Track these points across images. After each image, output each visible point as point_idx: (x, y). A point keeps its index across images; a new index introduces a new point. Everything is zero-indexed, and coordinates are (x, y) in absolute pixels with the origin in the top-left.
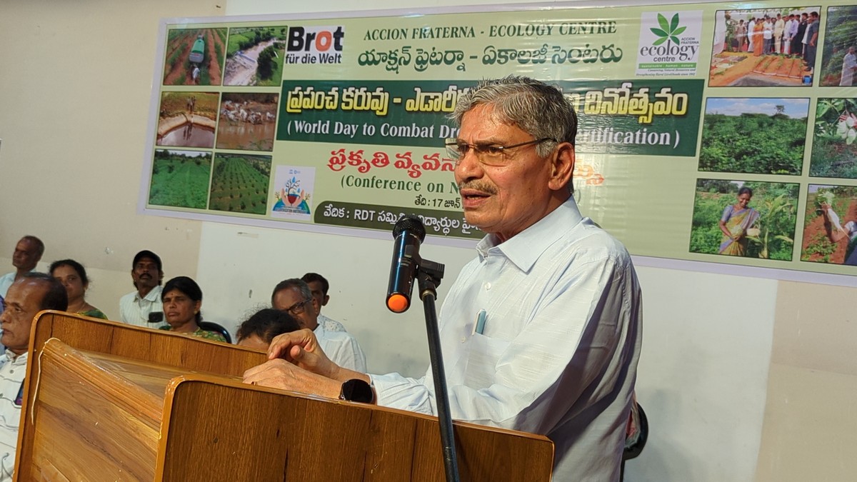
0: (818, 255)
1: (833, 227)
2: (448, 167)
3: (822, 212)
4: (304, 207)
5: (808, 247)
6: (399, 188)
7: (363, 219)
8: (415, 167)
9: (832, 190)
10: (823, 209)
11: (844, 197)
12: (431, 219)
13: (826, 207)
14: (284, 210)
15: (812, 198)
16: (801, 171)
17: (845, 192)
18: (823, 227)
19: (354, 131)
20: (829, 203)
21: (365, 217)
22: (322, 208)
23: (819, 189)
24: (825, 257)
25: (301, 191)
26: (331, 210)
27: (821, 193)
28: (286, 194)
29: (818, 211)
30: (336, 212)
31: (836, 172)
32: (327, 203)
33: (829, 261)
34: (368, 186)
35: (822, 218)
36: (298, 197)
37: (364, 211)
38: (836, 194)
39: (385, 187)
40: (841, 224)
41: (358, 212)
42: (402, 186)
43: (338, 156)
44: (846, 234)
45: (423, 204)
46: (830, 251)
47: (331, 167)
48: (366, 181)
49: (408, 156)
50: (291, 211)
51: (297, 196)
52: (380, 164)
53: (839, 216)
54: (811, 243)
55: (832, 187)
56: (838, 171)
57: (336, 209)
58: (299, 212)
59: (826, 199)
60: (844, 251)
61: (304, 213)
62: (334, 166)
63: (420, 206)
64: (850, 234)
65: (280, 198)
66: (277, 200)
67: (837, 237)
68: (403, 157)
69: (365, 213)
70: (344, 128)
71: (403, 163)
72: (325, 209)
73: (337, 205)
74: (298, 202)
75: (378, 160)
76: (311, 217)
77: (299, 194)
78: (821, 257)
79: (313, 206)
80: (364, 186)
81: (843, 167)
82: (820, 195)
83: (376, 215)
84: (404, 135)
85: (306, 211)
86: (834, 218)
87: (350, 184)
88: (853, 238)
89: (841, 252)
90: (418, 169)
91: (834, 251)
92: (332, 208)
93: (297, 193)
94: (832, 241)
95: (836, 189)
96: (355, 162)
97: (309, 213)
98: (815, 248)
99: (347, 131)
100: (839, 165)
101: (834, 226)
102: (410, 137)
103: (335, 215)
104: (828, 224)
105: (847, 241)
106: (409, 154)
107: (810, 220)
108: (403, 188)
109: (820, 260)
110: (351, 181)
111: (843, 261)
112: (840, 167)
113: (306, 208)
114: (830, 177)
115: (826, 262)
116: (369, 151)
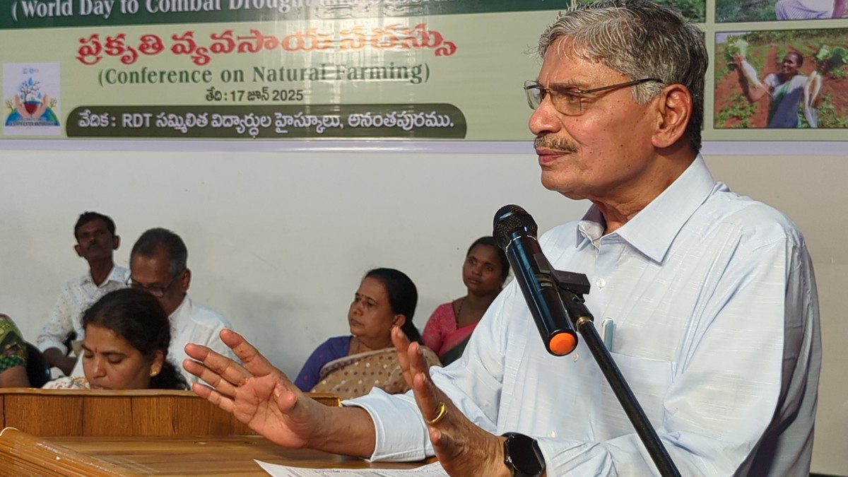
0: (735, 119)
1: (749, 83)
2: (246, 47)
3: (735, 66)
4: (49, 118)
5: (721, 111)
6: (181, 81)
7: (136, 125)
8: (201, 51)
9: (745, 38)
10: (736, 62)
11: (760, 45)
12: (231, 117)
13: (739, 59)
14: (21, 124)
15: (721, 49)
16: (704, 16)
17: (761, 38)
18: (738, 85)
19: (109, 9)
20: (743, 53)
21: (138, 122)
22: (74, 116)
23: (729, 38)
24: (744, 121)
25: (42, 95)
26: (89, 118)
27: (731, 42)
28: (21, 101)
29: (730, 65)
30: (96, 121)
31: (748, 14)
32: (82, 109)
33: (748, 125)
34: (137, 81)
35: (735, 73)
36: (39, 105)
37: (135, 115)
38: (749, 41)
39: (162, 81)
40: (759, 79)
41: (127, 118)
42: (185, 77)
43: (90, 44)
44: (766, 90)
45: (218, 99)
46: (749, 113)
47: (81, 60)
48: (134, 76)
49: (188, 37)
50: (31, 124)
51: (37, 103)
52: (150, 50)
53: (757, 69)
54: (725, 106)
55: (744, 33)
56: (750, 12)
57: (95, 116)
58: (44, 124)
59: (737, 49)
60: (766, 111)
61: (49, 125)
62: (87, 59)
63: (214, 103)
64: (772, 89)
65: (13, 107)
66: (8, 111)
67: (757, 95)
68: (182, 39)
69: (138, 118)
70: (94, 5)
71: (183, 47)
72: (81, 118)
73: (97, 110)
74: (39, 111)
75: (148, 46)
76: (61, 130)
77: (41, 100)
78: (737, 121)
79: (62, 115)
80: (132, 81)
81: (755, 7)
82: (730, 45)
83: (153, 120)
84: (180, 9)
85: (54, 122)
86: (751, 72)
87: (111, 80)
88: (775, 94)
89: (762, 113)
90: (206, 54)
91: (754, 113)
92: (90, 115)
93: (37, 100)
94: (751, 101)
95: (750, 35)
96: (115, 51)
97: (57, 124)
98: (730, 112)
99: (98, 10)
100: (750, 5)
101: (752, 83)
102: (189, 11)
103: (95, 125)
104: (744, 80)
105: (768, 99)
106: (190, 34)
107: (721, 77)
108: (187, 80)
109: (737, 126)
110: (113, 76)
111: (765, 123)
112: (752, 9)
113: (52, 117)
114: (740, 21)
115: (745, 127)
116: (133, 34)
